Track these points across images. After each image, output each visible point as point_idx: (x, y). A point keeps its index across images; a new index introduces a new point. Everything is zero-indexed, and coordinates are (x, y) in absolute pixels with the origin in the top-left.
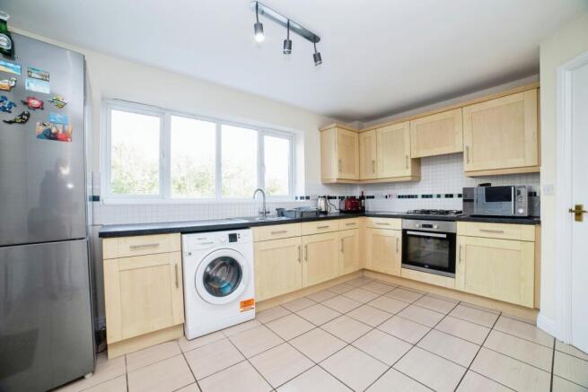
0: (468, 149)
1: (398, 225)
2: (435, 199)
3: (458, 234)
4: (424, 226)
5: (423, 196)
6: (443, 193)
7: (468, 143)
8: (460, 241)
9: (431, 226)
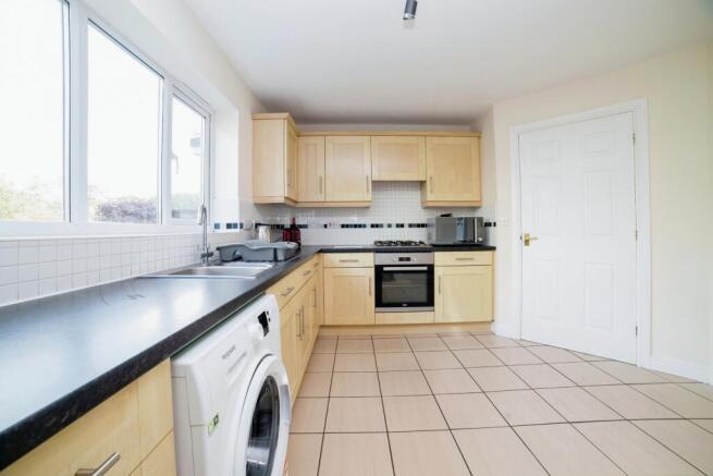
0: (431, 178)
1: (369, 260)
2: (385, 229)
3: (436, 264)
4: (401, 259)
5: (372, 226)
6: (394, 223)
7: (431, 173)
8: (438, 272)
9: (408, 259)
